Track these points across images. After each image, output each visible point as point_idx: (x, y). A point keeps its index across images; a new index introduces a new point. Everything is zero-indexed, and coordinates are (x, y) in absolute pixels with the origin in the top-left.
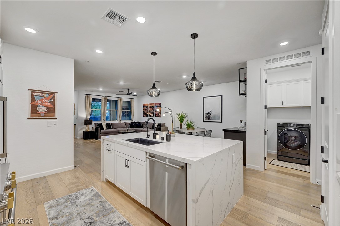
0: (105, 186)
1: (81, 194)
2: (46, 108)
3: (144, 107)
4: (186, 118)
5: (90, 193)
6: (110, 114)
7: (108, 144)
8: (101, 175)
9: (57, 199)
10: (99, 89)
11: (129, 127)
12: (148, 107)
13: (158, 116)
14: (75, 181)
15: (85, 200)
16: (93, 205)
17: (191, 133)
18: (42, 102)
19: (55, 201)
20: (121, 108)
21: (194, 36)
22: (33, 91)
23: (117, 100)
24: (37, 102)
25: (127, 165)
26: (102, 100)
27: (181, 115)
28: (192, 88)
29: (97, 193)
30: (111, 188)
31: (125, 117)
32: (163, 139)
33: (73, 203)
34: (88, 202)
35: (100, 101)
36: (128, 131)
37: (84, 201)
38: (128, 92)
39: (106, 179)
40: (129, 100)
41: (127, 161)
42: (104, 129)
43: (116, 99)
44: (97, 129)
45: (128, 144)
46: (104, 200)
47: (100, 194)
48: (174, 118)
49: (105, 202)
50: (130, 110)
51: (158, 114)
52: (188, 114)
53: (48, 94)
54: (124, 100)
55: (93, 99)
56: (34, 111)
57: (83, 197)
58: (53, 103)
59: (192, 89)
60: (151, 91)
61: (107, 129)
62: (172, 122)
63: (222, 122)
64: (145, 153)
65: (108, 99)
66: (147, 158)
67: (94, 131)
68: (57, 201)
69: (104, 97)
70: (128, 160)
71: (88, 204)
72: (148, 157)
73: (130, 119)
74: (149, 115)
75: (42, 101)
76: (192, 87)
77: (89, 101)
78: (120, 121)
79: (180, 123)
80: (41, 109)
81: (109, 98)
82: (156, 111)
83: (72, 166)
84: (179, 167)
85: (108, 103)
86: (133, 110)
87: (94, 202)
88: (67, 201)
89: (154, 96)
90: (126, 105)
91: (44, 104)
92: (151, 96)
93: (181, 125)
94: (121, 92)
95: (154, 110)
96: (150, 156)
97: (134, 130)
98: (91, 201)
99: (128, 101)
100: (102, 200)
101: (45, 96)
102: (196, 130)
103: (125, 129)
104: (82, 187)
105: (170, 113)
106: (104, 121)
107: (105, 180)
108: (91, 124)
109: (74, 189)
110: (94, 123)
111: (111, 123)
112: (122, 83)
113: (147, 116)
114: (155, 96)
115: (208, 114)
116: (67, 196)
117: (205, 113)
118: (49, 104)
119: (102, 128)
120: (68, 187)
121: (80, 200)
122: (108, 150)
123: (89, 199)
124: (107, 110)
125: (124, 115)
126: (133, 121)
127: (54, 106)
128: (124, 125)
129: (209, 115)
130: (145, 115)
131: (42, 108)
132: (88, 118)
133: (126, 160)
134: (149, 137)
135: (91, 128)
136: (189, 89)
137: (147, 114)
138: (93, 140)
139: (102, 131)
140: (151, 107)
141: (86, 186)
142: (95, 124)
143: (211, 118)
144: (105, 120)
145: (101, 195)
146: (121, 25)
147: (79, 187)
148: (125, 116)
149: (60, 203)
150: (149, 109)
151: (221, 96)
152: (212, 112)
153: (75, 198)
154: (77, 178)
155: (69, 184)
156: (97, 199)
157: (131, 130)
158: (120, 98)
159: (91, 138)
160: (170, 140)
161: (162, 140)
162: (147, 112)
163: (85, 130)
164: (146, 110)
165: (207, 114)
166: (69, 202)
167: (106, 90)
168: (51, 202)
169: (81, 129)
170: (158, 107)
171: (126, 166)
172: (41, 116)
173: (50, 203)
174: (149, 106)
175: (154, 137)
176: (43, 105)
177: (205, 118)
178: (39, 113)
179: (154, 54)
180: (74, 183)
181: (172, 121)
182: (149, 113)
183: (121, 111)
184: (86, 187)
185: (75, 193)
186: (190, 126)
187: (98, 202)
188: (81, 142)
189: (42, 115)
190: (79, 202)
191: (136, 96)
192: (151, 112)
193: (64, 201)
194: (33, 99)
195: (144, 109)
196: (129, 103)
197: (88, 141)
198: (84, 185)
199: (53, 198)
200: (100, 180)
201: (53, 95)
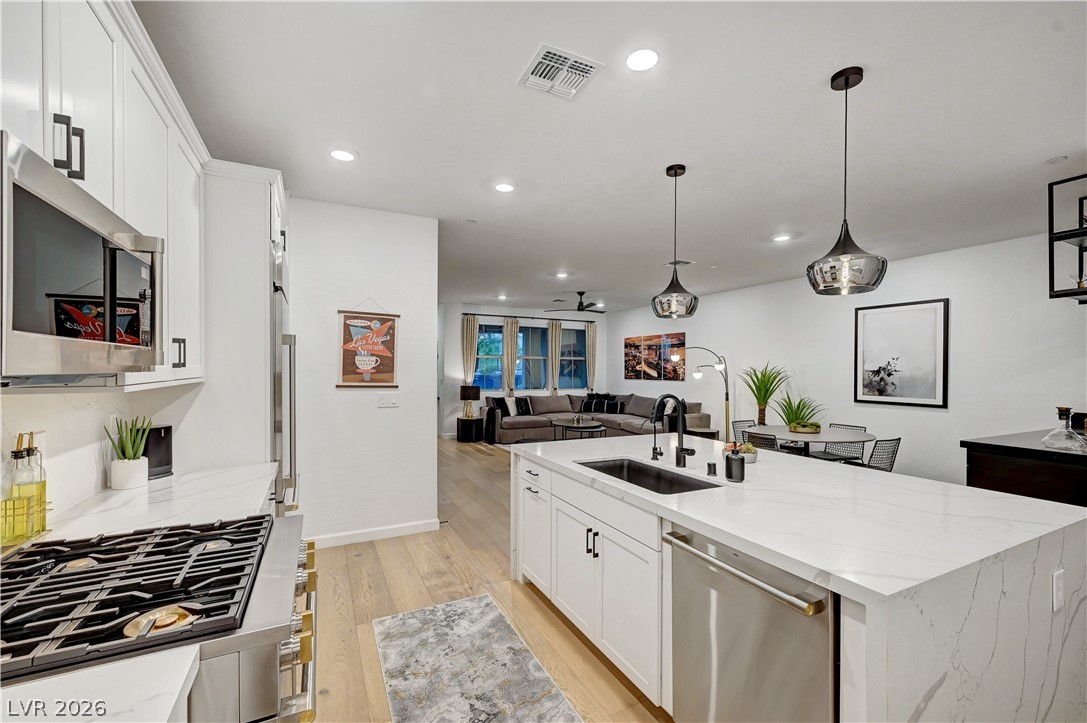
0: (521, 597)
1: (460, 611)
2: (374, 358)
3: (626, 347)
4: (783, 386)
5: (482, 613)
6: (527, 369)
7: (530, 472)
8: (509, 558)
9: (401, 616)
10: (497, 296)
11: (580, 412)
12: (642, 348)
13: (674, 375)
14: (443, 566)
15: (469, 632)
16: (491, 657)
17: (807, 444)
18: (367, 343)
19: (396, 622)
20: (558, 353)
21: (846, 78)
22: (349, 315)
23: (545, 326)
24: (356, 343)
25: (591, 547)
26: (504, 329)
27: (760, 376)
28: (839, 281)
29: (501, 618)
30: (540, 609)
31: (567, 378)
32: (712, 469)
33: (441, 638)
34: (478, 643)
35: (501, 332)
36: (578, 422)
37: (468, 635)
38: (581, 303)
39: (524, 576)
40: (580, 326)
41: (591, 534)
42: (509, 415)
43: (543, 324)
44: (491, 414)
45: (594, 480)
46: (521, 646)
47: (509, 622)
48: (734, 384)
49: (525, 654)
50: (583, 359)
51: (675, 371)
52: (789, 374)
53: (379, 320)
54: (565, 325)
55: (481, 326)
56: (349, 366)
57: (464, 623)
58: (390, 345)
59: (836, 285)
60: (664, 300)
61: (519, 414)
62: (727, 399)
63: (945, 405)
64: (655, 520)
65: (522, 325)
66: (664, 539)
67: (485, 418)
68: (401, 622)
69: (510, 320)
70: (596, 534)
71: (480, 650)
72: (671, 538)
73: (584, 385)
74: (645, 373)
75: (367, 341)
76: (834, 279)
77: (473, 332)
78: (554, 390)
79: (759, 404)
80: (366, 363)
81: (524, 323)
82: (667, 361)
83: (434, 522)
84: (805, 605)
85: (521, 335)
86: (594, 356)
87: (495, 646)
88: (426, 626)
89: (674, 316)
90: (572, 340)
91: (370, 347)
92: (665, 317)
93: (762, 412)
94: (558, 303)
95: (660, 359)
96: (672, 534)
97: (598, 420)
98: (485, 641)
99: (577, 331)
100: (517, 646)
101: (372, 326)
102: (827, 435)
103: (571, 416)
104: (460, 589)
105: (721, 367)
106: (511, 390)
107: (521, 580)
108: (477, 398)
109: (440, 593)
110: (484, 394)
111: (530, 397)
112: (562, 276)
113: (638, 375)
114: (679, 316)
115: (877, 372)
116: (424, 612)
117: (864, 371)
118: (381, 347)
119: (506, 413)
120: (427, 583)
121: (457, 630)
122: (529, 489)
123: (480, 632)
124: (518, 358)
125: (566, 371)
126: (594, 392)
127: (393, 354)
128: (567, 405)
129: (882, 379)
130: (632, 373)
131: (366, 359)
132: (470, 380)
133: (590, 530)
134: (659, 457)
135: (476, 410)
136: (822, 287)
137: (637, 371)
138: (483, 446)
139: (506, 419)
140: (649, 347)
141: (471, 589)
142: (487, 398)
143: (890, 389)
144: (513, 387)
145: (512, 627)
146: (574, 91)
147: (452, 589)
148: (569, 374)
149: (410, 630)
150: (644, 354)
151: (942, 303)
152: (895, 365)
153: (445, 623)
154: (448, 558)
155: (428, 573)
156: (502, 639)
157: (587, 420)
158: (554, 322)
159: (478, 439)
160: (742, 478)
161: (709, 474)
162: (639, 363)
163: (460, 415)
164: (635, 356)
165: (873, 372)
166: (431, 633)
167: (515, 298)
168: (389, 621)
169: (452, 413)
170: (673, 346)
171: (589, 551)
172: (364, 381)
173: (387, 623)
174: (643, 344)
175: (680, 462)
176: (368, 350)
177: (865, 386)
178: (359, 371)
179: (676, 170)
180: (440, 573)
181: (727, 394)
182: (643, 367)
183: (559, 358)
184: (470, 593)
185: (442, 606)
186: (796, 416)
187: (505, 647)
188: (453, 447)
189: (367, 377)
190: (455, 638)
191: (602, 312)
192: (649, 365)
193: (419, 625)
194: (348, 337)
195: (626, 355)
196: (581, 335)
197: (469, 447)
198: (466, 585)
199: (392, 611)
200: (506, 574)
201: (390, 323)
